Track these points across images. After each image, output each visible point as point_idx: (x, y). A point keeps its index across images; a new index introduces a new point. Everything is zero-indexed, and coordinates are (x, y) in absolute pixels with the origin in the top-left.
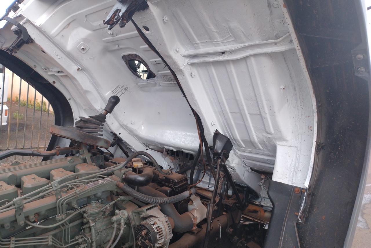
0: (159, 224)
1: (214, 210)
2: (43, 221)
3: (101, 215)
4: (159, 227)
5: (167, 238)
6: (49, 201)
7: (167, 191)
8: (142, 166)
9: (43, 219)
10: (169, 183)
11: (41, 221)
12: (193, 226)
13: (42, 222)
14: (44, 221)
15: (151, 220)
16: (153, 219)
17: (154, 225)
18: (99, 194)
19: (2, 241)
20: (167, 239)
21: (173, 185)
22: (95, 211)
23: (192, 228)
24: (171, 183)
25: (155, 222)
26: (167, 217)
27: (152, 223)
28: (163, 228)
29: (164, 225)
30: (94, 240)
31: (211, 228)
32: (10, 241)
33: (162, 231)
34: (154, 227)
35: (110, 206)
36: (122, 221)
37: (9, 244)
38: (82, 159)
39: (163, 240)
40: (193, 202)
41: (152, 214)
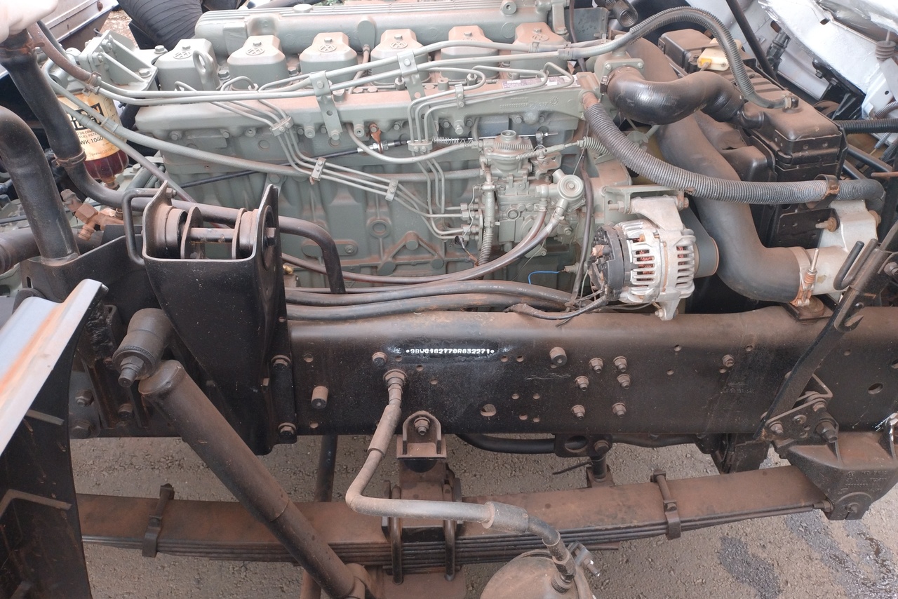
0: (650, 243)
1: (883, 271)
2: (393, 144)
3: (525, 172)
4: (647, 251)
5: (664, 290)
6: (397, 102)
7: (749, 164)
8: (723, 65)
9: (395, 141)
10: (771, 138)
11: (389, 145)
12: (796, 293)
13: (389, 147)
14: (396, 146)
15: (636, 226)
16: (640, 226)
17: (635, 240)
18: (529, 115)
19: (302, 160)
20: (664, 293)
21: (777, 149)
22: (506, 155)
23: (793, 298)
24: (774, 141)
25: (642, 235)
26: (690, 236)
27: (631, 234)
28: (657, 261)
29: (666, 255)
30: (487, 224)
31: (849, 324)
32: (314, 164)
33: (652, 266)
34: (632, 247)
35: (546, 156)
36: (561, 204)
37: (311, 170)
38: (541, 10)
39: (648, 291)
40: (838, 225)
41: (644, 212)
